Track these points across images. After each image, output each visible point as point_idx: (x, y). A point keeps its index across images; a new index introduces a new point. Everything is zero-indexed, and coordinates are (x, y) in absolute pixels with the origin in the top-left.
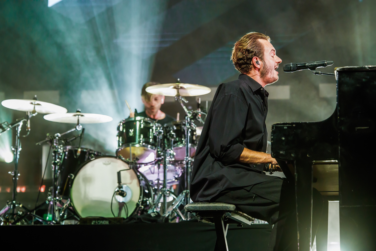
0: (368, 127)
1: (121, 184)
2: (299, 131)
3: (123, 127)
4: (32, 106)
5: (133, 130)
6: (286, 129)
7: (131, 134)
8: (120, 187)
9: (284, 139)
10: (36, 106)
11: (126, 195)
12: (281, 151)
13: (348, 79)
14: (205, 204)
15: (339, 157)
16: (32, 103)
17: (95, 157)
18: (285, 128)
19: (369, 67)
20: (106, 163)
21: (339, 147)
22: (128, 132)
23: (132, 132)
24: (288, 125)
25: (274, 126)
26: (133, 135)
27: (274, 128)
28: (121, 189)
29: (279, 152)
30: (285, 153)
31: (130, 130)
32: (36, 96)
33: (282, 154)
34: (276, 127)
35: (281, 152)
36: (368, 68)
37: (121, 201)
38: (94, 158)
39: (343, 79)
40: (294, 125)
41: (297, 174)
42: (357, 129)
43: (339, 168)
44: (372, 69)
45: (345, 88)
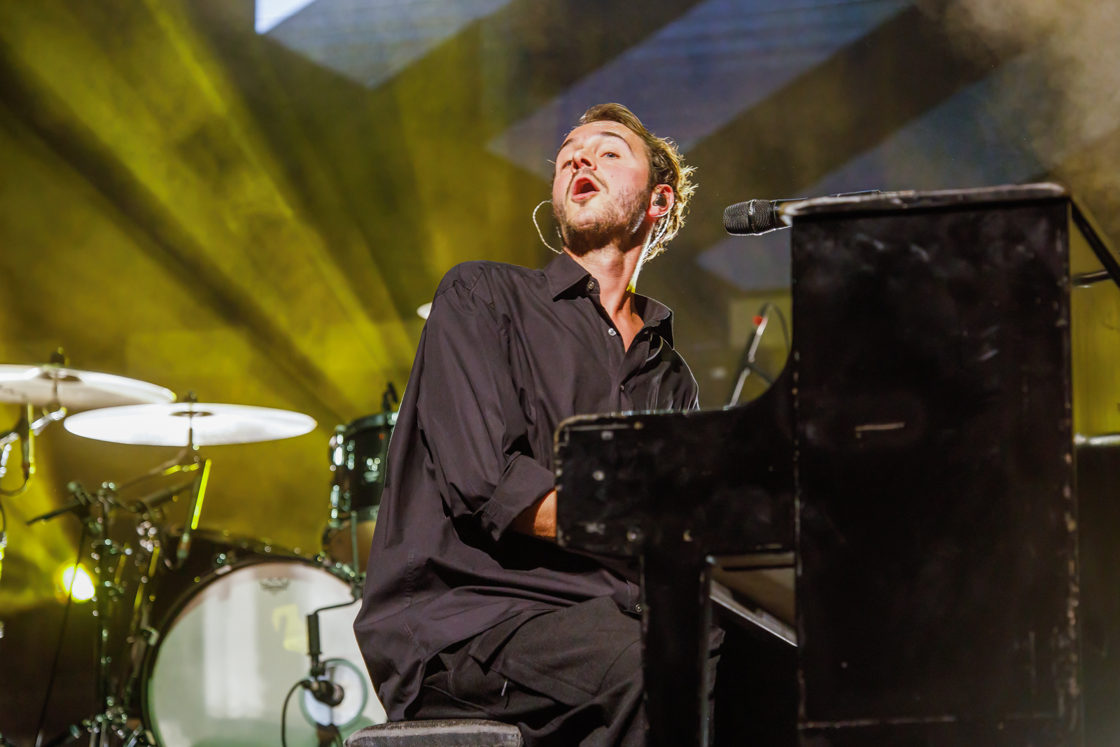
0: (901, 425)
1: (322, 658)
2: (656, 448)
3: (346, 454)
4: (49, 385)
5: (378, 461)
6: (608, 442)
7: (372, 477)
8: (317, 670)
9: (600, 476)
10: (62, 387)
11: (342, 698)
12: (591, 521)
13: (829, 244)
14: (418, 727)
15: (798, 539)
16: (46, 376)
17: (231, 564)
18: (607, 435)
19: (905, 200)
20: (271, 584)
21: (797, 504)
22: (361, 468)
23: (375, 468)
24: (615, 426)
25: (567, 429)
26: (378, 477)
27: (567, 438)
28: (321, 678)
29: (583, 529)
30: (606, 529)
31: (369, 462)
32: (60, 350)
33: (594, 535)
34: (573, 434)
35: (592, 528)
36: (897, 202)
37: (325, 721)
38: (227, 568)
39: (810, 247)
40: (638, 426)
41: (646, 608)
42: (864, 433)
43: (798, 580)
44: (915, 205)
45: (821, 281)
